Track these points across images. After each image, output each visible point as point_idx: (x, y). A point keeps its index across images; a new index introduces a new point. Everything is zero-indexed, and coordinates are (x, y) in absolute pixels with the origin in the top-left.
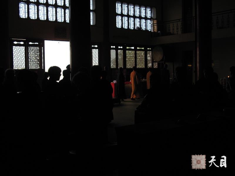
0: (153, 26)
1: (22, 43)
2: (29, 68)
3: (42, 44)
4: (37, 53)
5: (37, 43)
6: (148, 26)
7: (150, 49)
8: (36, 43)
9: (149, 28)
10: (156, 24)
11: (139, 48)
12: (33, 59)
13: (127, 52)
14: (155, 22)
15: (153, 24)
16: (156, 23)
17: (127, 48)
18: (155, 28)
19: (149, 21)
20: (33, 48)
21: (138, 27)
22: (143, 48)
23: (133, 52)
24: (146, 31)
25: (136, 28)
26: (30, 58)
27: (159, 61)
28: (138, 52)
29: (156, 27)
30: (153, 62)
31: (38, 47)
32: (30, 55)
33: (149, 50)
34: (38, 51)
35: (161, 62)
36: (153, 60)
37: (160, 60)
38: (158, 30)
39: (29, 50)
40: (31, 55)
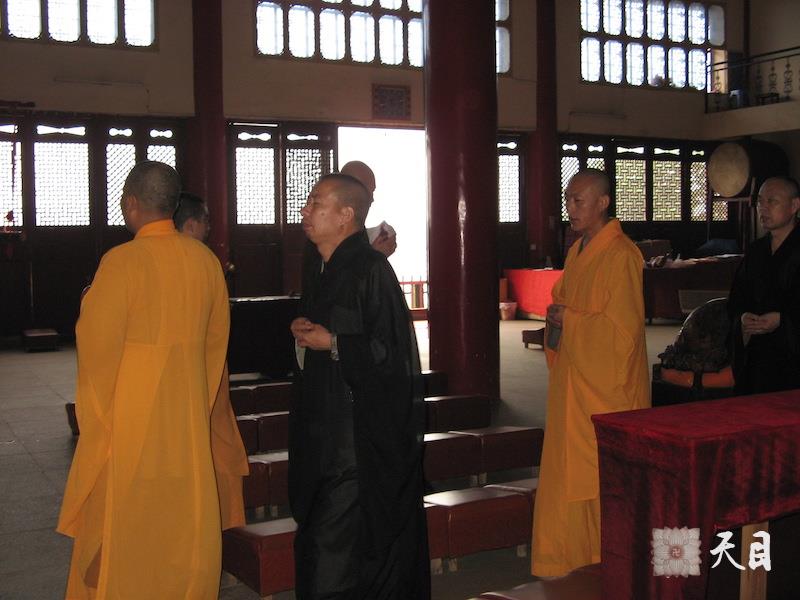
0: (711, 71)
1: (265, 137)
2: (288, 222)
3: (329, 138)
4: (314, 171)
5: (315, 138)
6: (696, 72)
7: (702, 153)
8: (309, 137)
9: (698, 81)
10: (722, 66)
11: (663, 151)
12: (299, 190)
13: (619, 163)
14: (721, 56)
15: (712, 65)
16: (722, 60)
17: (620, 150)
18: (718, 78)
19: (697, 56)
20: (299, 152)
21: (658, 79)
22: (676, 152)
23: (642, 164)
24: (688, 89)
25: (650, 82)
26: (291, 185)
27: (735, 197)
28: (656, 165)
29: (722, 76)
30: (711, 200)
31: (317, 151)
32: (292, 177)
33: (699, 159)
34: (317, 164)
35: (741, 199)
36: (713, 192)
37: (736, 193)
38: (731, 85)
39: (288, 159)
40: (295, 177)
